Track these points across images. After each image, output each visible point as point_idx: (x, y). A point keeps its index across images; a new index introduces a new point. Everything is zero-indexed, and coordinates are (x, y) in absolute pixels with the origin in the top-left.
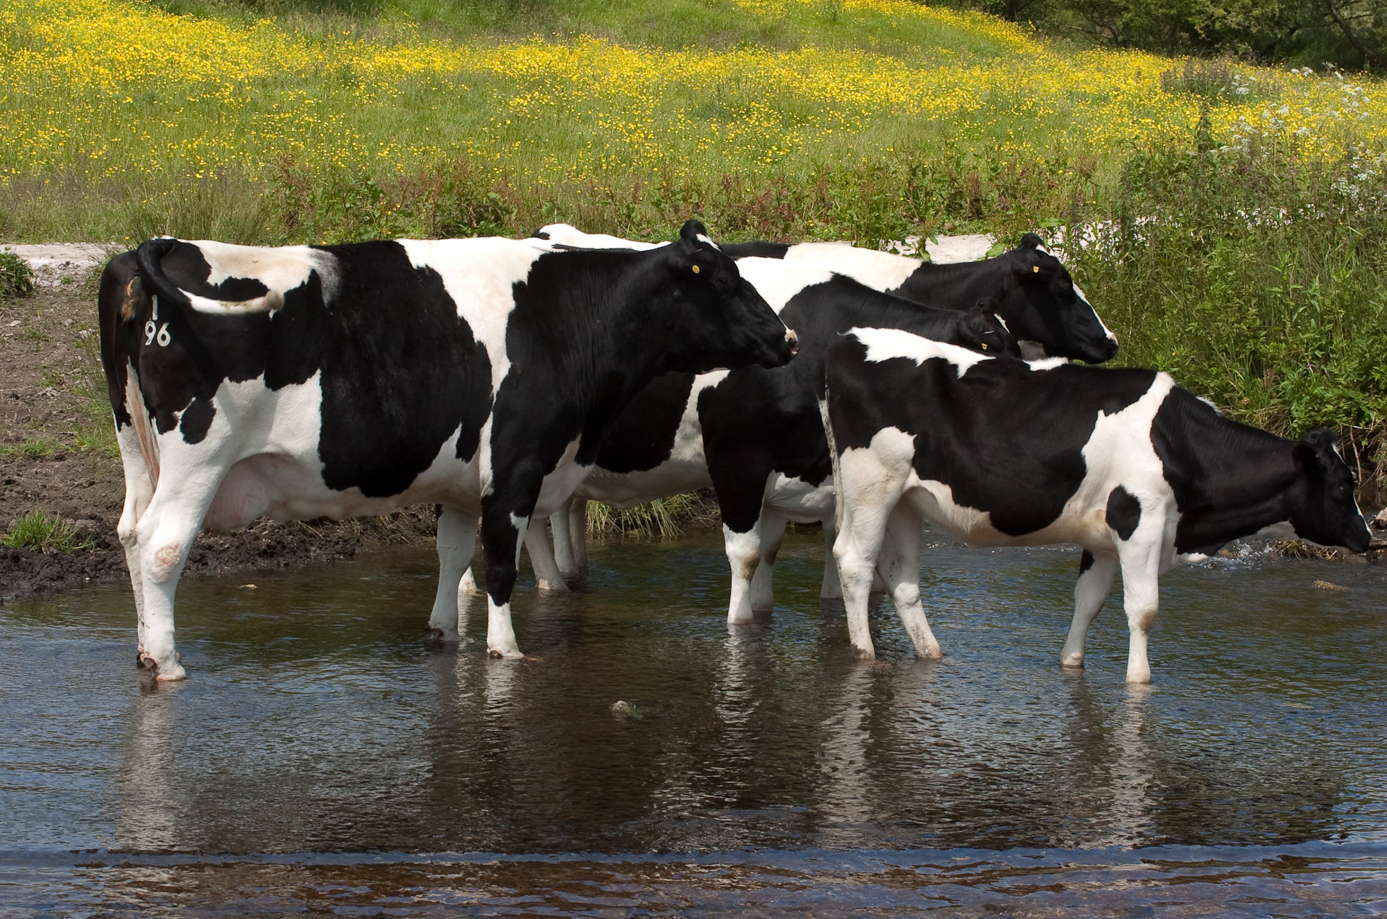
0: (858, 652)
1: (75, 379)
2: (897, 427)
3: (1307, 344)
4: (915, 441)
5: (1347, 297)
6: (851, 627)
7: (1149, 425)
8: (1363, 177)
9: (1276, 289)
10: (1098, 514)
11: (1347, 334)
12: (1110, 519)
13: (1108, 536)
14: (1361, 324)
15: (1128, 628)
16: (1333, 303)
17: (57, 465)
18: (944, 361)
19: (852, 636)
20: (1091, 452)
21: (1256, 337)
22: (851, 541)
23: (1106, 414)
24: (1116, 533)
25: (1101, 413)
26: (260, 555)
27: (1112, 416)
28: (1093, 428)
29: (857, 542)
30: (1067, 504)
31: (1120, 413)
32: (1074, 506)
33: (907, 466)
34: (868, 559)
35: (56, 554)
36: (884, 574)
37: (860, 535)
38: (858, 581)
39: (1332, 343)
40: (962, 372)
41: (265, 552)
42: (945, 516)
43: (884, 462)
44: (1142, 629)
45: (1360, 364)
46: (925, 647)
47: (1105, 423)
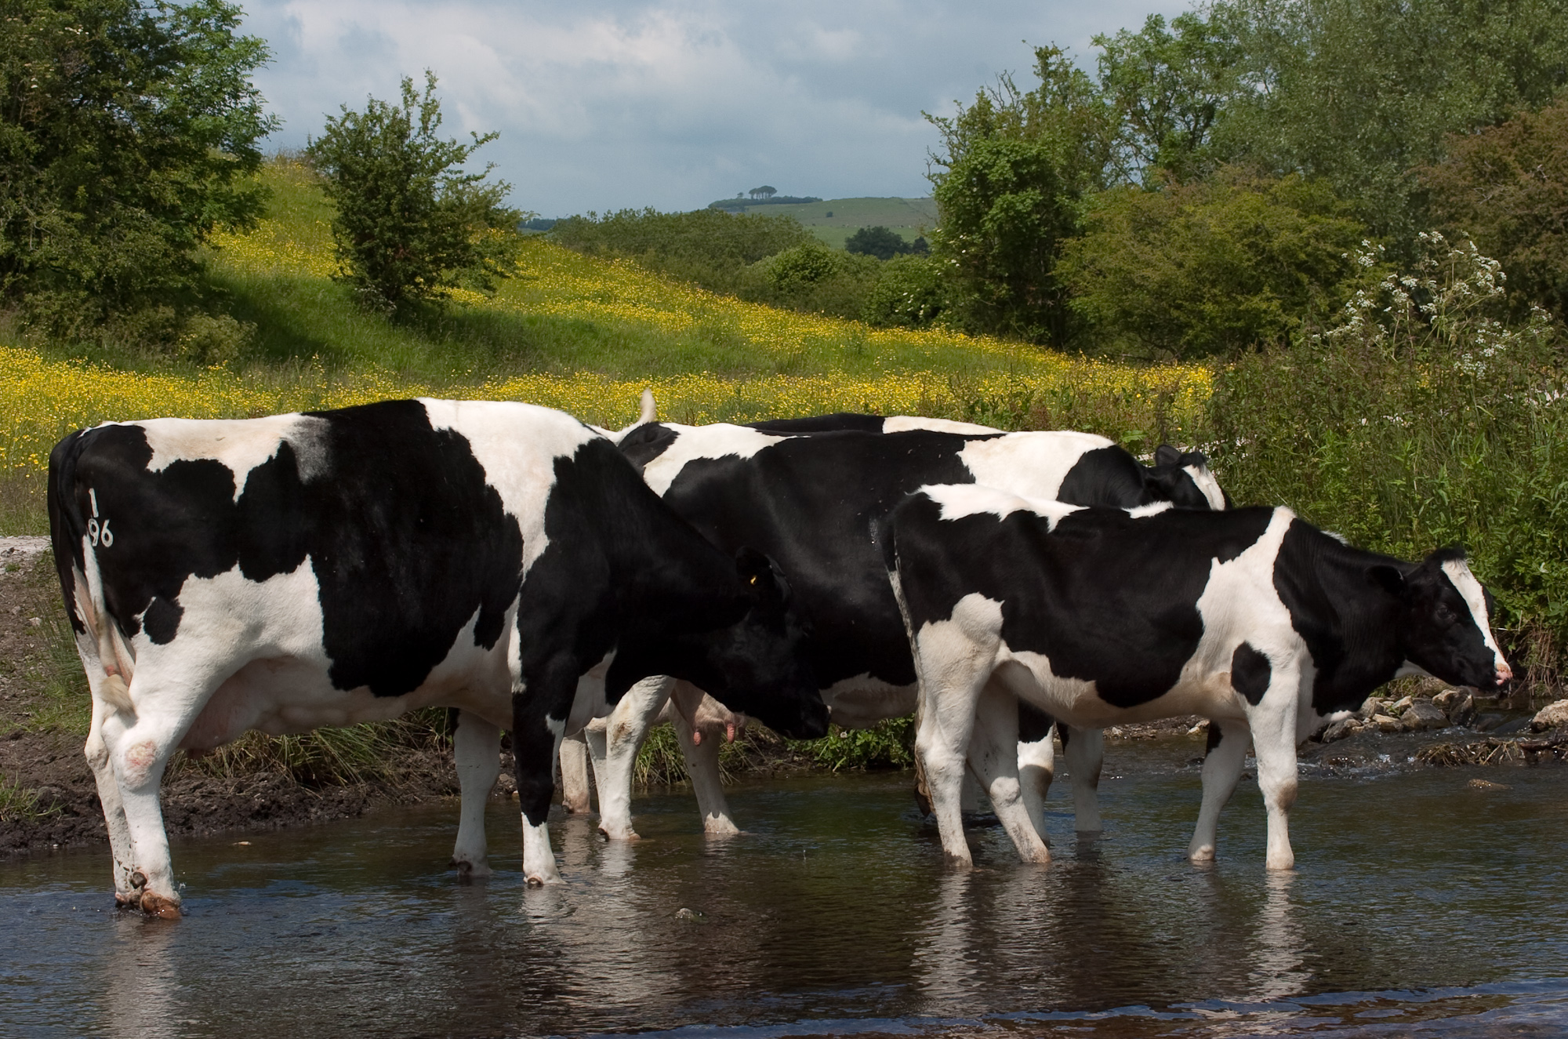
0: (953, 859)
1: (27, 666)
2: (982, 593)
3: (1439, 541)
4: (1003, 608)
5: (1480, 484)
6: (942, 832)
7: (1270, 570)
8: (1489, 352)
9: (1399, 482)
10: (1222, 678)
11: (1484, 526)
12: (1237, 681)
13: (1236, 703)
14: (1498, 514)
15: (1264, 807)
16: (1464, 492)
17: (13, 744)
18: (1031, 514)
19: (944, 841)
20: (1205, 605)
21: (1379, 537)
22: (936, 731)
23: (1222, 562)
24: (1244, 697)
25: (1215, 561)
26: (252, 817)
27: (1229, 563)
28: (1207, 578)
29: (943, 731)
30: (1185, 668)
31: (1237, 559)
32: (1193, 668)
33: (995, 638)
34: (957, 750)
35: (18, 821)
36: (977, 768)
37: (946, 723)
38: (947, 777)
39: (1466, 539)
40: (1052, 525)
41: (258, 812)
42: (1044, 691)
43: (969, 634)
44: (1281, 807)
45: (1500, 558)
46: (1030, 850)
47: (1221, 573)
